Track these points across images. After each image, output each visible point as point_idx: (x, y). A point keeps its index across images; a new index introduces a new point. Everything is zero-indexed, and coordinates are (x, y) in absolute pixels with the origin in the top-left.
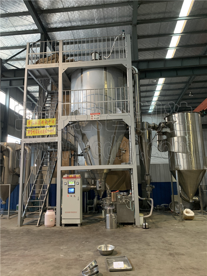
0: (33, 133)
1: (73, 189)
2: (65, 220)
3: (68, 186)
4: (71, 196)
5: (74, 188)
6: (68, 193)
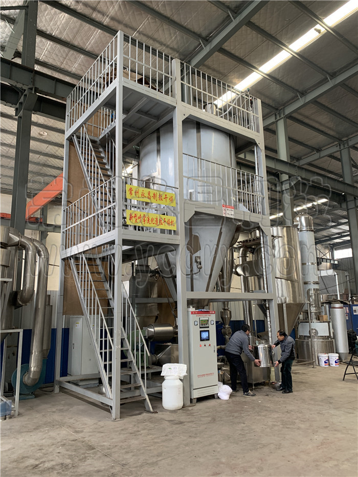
0: (138, 221)
1: (207, 333)
2: (198, 391)
3: (200, 328)
4: (205, 345)
5: (208, 331)
6: (201, 340)
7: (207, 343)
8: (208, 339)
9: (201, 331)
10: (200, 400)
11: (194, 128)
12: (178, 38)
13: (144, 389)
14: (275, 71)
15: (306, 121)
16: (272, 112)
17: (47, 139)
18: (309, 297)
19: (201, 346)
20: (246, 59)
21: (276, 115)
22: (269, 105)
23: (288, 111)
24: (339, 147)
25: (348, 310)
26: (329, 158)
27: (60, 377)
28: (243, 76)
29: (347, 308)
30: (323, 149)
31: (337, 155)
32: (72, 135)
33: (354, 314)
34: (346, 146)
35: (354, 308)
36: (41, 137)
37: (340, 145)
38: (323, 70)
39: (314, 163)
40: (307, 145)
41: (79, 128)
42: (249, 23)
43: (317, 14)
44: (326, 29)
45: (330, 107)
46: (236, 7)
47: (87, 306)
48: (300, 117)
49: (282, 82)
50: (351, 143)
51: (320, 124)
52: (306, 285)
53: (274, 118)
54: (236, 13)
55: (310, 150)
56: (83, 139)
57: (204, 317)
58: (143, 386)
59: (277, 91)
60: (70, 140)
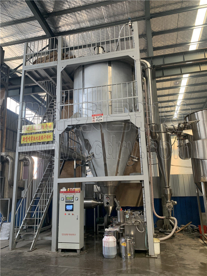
0: (28, 140)
1: (72, 206)
2: (62, 244)
3: (66, 202)
4: (69, 214)
6: (66, 210)
8: (72, 210)
9: (66, 205)
10: (63, 250)
57: (70, 195)
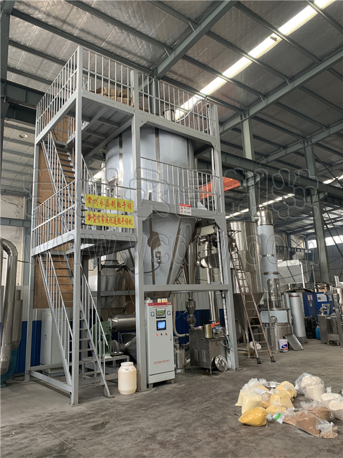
0: (97, 221)
1: (164, 323)
3: (157, 318)
4: (161, 334)
5: (165, 321)
7: (163, 332)
8: (165, 329)
9: (157, 321)
10: (156, 385)
11: (153, 133)
12: (145, 47)
13: (103, 376)
14: (237, 76)
15: (271, 121)
16: (238, 113)
17: (28, 141)
18: (269, 286)
19: (157, 335)
20: (210, 65)
21: (241, 116)
22: (234, 107)
23: (253, 111)
24: (303, 144)
25: (312, 298)
26: (295, 154)
27: (31, 366)
28: (208, 81)
29: (311, 296)
30: (289, 146)
31: (302, 151)
32: (41, 141)
33: (319, 301)
34: (310, 144)
35: (318, 295)
36: (22, 139)
37: (304, 143)
38: (282, 75)
39: (282, 159)
40: (274, 143)
41: (46, 135)
42: (209, 33)
43: (272, 24)
44: (281, 38)
45: (292, 108)
46: (196, 19)
47: (52, 301)
48: (264, 117)
49: (245, 86)
50: (314, 141)
51: (284, 122)
52: (266, 276)
53: (240, 118)
54: (196, 24)
55: (276, 148)
56: (50, 144)
57: (161, 309)
58: (102, 374)
59: (241, 95)
60: (39, 144)
